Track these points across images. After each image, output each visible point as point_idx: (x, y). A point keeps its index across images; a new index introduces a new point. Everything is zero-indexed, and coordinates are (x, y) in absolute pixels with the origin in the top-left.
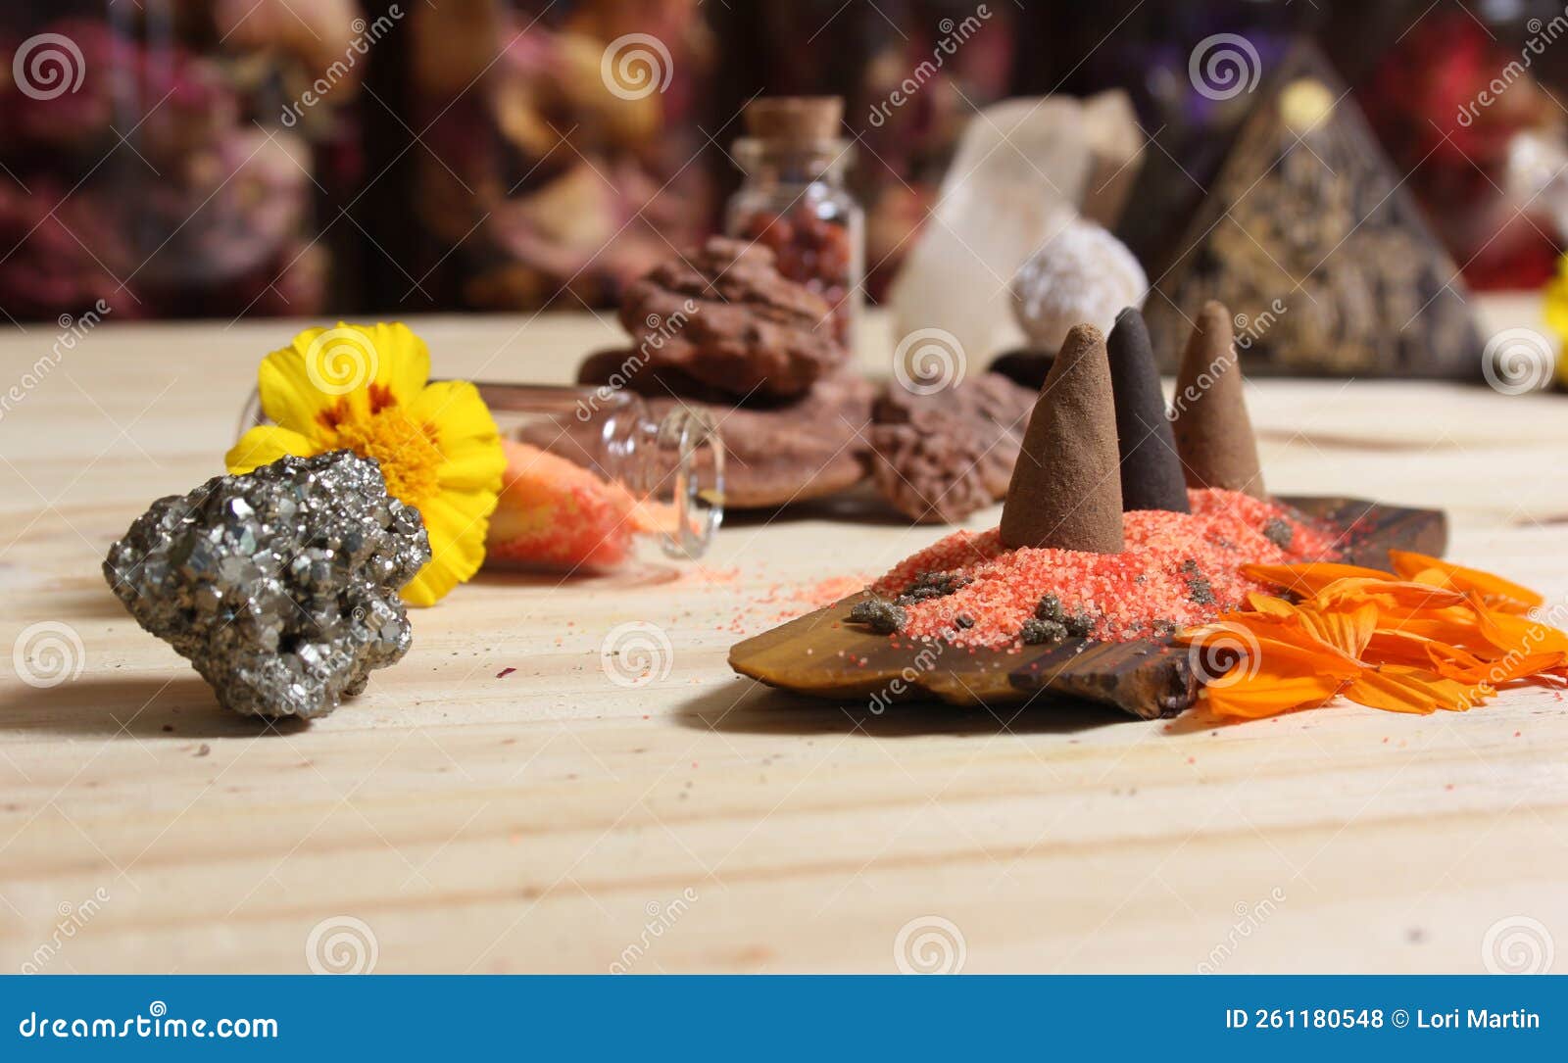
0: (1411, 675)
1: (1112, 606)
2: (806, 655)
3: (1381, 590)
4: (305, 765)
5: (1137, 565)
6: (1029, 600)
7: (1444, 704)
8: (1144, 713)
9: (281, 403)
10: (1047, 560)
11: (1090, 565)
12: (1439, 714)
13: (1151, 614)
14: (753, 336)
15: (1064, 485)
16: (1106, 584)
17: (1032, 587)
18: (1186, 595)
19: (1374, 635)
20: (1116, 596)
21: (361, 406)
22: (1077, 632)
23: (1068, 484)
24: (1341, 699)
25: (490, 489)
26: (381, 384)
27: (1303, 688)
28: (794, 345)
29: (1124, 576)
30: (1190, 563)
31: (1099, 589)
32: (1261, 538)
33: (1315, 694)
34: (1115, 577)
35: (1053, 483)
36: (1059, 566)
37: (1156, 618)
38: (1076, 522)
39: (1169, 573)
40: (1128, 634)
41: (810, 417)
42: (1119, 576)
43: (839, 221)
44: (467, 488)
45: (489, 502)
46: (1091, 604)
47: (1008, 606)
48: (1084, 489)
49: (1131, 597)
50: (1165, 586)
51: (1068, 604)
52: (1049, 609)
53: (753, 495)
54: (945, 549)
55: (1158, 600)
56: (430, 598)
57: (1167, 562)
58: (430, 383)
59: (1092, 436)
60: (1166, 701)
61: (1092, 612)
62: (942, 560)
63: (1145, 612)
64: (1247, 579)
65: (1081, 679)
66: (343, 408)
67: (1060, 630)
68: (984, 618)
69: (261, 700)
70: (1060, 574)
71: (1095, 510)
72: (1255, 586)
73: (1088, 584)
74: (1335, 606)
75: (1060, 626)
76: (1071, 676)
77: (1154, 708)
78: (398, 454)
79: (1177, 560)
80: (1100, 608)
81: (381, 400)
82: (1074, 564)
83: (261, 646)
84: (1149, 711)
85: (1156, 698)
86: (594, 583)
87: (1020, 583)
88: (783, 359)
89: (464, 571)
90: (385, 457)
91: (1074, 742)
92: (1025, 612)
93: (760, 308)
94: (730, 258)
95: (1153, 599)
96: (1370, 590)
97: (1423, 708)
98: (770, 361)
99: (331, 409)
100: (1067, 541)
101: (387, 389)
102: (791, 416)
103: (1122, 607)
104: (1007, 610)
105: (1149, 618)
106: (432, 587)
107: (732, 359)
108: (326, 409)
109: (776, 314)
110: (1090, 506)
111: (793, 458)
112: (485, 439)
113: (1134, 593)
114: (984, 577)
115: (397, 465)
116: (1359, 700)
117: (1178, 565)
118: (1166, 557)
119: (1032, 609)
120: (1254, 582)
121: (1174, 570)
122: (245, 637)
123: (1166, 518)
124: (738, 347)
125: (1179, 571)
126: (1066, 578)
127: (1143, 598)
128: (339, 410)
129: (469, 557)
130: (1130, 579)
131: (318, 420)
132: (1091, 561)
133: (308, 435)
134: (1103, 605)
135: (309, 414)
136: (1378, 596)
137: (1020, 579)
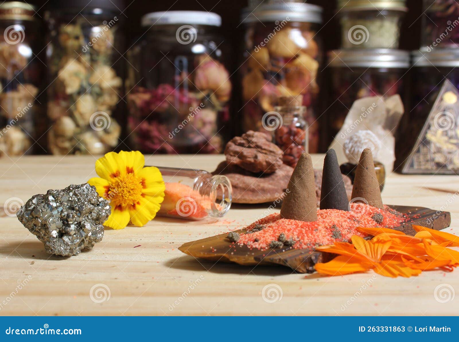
0: (397, 265)
1: (303, 238)
2: (202, 247)
3: (395, 237)
4: (53, 269)
5: (316, 225)
6: (277, 234)
7: (402, 274)
8: (301, 271)
9: (101, 171)
10: (287, 223)
11: (300, 225)
12: (399, 278)
13: (315, 241)
14: (256, 157)
15: (295, 200)
16: (303, 231)
17: (279, 231)
18: (330, 235)
19: (387, 252)
20: (305, 235)
21: (123, 173)
22: (287, 245)
23: (296, 200)
24: (372, 271)
25: (162, 196)
26: (130, 167)
27: (356, 267)
28: (267, 160)
29: (310, 229)
30: (334, 226)
31: (301, 232)
32: (370, 219)
33: (360, 269)
34: (307, 229)
35: (292, 200)
36: (290, 225)
37: (316, 242)
38: (298, 212)
39: (327, 228)
40: (305, 247)
41: (273, 180)
42: (309, 229)
43: (301, 128)
44: (154, 195)
45: (161, 199)
46: (296, 237)
47: (270, 236)
48: (301, 202)
49: (310, 235)
50: (324, 232)
51: (288, 236)
52: (281, 238)
53: (251, 200)
54: (268, 218)
55: (320, 237)
56: (142, 225)
57: (327, 225)
58: (145, 166)
59: (305, 186)
60: (309, 268)
61: (296, 239)
62: (266, 221)
63: (313, 240)
64: (358, 231)
65: (276, 260)
66: (118, 173)
67: (281, 244)
68: (262, 239)
69: (52, 250)
70: (289, 227)
71: (305, 208)
72: (360, 233)
73: (297, 231)
74: (379, 242)
75: (281, 243)
76: (273, 259)
77: (305, 270)
78: (128, 186)
79: (330, 224)
80: (299, 238)
81: (130, 171)
82: (295, 224)
83: (52, 236)
84: (303, 271)
85: (305, 267)
86: (193, 223)
87: (276, 229)
88: (264, 163)
89: (151, 218)
90: (125, 186)
91: (272, 279)
92: (275, 238)
93: (259, 150)
94: (252, 136)
95: (318, 236)
96: (391, 237)
97: (394, 275)
98: (260, 164)
99: (114, 173)
100: (295, 217)
101: (132, 168)
102: (267, 179)
103: (306, 238)
104: (269, 237)
105: (314, 242)
106: (141, 221)
107: (251, 163)
108: (113, 173)
109: (264, 151)
110: (303, 207)
111: (264, 191)
112: (159, 182)
113: (312, 234)
114: (269, 227)
115: (127, 189)
116: (376, 271)
117: (330, 226)
118: (326, 223)
119: (277, 237)
120: (360, 232)
121: (329, 227)
122: (47, 233)
123: (335, 212)
124: (252, 160)
125: (330, 228)
126: (290, 229)
127: (314, 236)
128: (117, 174)
129: (152, 214)
130: (312, 230)
131: (110, 176)
132: (300, 223)
133: (108, 180)
134: (300, 237)
135: (108, 174)
136: (394, 239)
137: (277, 228)
